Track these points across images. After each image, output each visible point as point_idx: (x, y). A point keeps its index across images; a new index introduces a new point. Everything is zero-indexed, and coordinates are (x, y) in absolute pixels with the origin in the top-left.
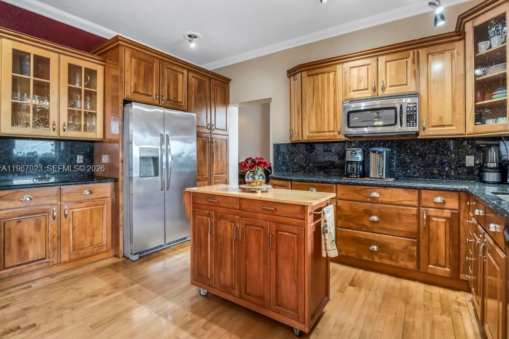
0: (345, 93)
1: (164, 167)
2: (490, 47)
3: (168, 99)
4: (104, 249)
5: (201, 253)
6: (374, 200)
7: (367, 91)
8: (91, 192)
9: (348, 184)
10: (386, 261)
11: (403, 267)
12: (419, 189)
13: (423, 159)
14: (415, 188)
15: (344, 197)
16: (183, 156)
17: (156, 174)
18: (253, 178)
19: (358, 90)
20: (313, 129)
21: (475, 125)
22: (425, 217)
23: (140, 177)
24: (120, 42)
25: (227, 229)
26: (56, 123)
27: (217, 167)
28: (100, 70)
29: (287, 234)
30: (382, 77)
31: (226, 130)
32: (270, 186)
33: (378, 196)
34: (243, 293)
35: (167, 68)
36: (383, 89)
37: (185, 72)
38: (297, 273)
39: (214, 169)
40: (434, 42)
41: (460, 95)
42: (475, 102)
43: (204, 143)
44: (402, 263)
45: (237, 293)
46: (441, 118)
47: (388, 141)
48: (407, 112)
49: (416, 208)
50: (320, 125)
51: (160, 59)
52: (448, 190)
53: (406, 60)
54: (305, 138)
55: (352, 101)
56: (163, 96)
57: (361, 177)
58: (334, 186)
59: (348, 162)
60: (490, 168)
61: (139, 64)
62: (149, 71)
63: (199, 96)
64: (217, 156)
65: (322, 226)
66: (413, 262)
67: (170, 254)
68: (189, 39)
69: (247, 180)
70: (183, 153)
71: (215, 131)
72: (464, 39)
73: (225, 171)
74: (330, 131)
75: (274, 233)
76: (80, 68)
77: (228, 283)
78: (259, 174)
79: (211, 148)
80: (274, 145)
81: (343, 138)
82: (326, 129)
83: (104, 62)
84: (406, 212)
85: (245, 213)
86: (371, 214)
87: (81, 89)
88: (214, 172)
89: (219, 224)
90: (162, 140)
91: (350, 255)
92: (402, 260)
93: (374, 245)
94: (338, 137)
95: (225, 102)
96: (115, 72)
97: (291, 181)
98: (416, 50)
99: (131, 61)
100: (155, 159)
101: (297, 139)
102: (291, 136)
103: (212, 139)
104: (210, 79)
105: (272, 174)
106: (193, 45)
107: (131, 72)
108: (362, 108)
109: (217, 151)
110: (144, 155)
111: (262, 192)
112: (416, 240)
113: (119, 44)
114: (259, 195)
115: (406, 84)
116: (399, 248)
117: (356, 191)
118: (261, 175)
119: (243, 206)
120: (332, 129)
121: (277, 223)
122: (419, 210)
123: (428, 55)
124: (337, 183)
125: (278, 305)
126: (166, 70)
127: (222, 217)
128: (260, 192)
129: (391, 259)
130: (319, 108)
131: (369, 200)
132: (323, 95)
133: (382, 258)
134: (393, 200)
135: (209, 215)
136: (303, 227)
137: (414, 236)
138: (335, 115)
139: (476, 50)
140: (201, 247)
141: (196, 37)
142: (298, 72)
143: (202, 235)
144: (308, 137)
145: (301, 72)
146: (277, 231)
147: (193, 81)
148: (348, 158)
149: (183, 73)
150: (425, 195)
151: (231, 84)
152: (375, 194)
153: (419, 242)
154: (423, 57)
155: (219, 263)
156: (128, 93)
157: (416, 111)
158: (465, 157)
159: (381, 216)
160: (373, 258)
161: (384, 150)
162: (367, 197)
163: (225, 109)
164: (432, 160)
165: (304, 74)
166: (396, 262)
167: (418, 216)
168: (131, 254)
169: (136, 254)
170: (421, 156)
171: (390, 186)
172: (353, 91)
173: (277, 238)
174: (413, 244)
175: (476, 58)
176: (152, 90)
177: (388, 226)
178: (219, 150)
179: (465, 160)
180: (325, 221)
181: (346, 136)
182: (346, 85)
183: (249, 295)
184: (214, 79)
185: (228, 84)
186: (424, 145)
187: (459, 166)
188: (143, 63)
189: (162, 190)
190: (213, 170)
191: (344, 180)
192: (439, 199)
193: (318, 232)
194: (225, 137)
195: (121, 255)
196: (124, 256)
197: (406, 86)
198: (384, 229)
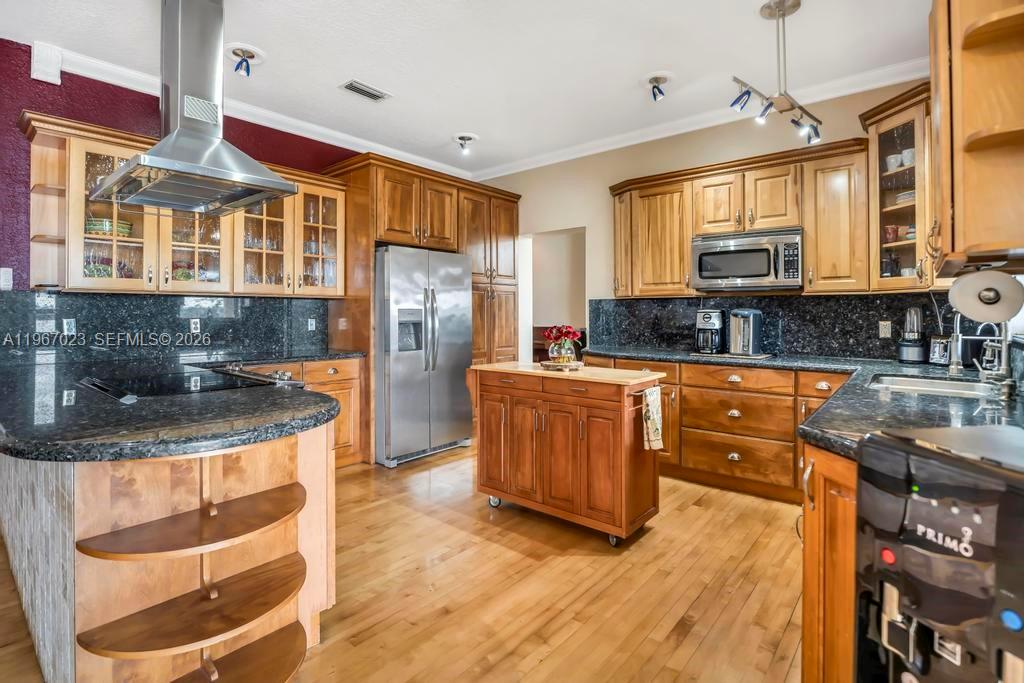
0: (696, 225)
1: (430, 336)
2: (902, 165)
3: (432, 236)
4: (352, 450)
5: (491, 449)
6: (734, 387)
7: (727, 223)
8: (336, 371)
9: (697, 362)
10: (751, 476)
11: (775, 483)
12: (797, 371)
13: (817, 326)
14: (791, 369)
15: (692, 382)
16: (454, 319)
17: (419, 347)
18: (559, 353)
19: (715, 222)
20: (649, 278)
21: (881, 277)
22: (803, 411)
23: (400, 350)
24: (372, 161)
25: (527, 418)
26: (291, 276)
27: (500, 336)
28: (340, 197)
29: (601, 420)
30: (750, 204)
31: (514, 276)
32: (581, 363)
33: (739, 380)
34: (547, 498)
35: (430, 189)
36: (752, 221)
37: (455, 192)
38: (612, 468)
39: (497, 339)
40: (824, 153)
41: (861, 231)
42: (881, 244)
43: (482, 298)
44: (772, 478)
45: (539, 497)
46: (834, 266)
47: (765, 297)
48: (785, 256)
49: (792, 398)
50: (659, 273)
51: (421, 177)
52: (835, 372)
53: (784, 178)
54: (637, 293)
55: (706, 237)
56: (424, 232)
57: (718, 352)
58: (677, 365)
59: (699, 330)
60: (910, 341)
61: (394, 189)
62: (407, 196)
63: (474, 226)
64: (500, 319)
65: (644, 412)
66: (788, 475)
67: (438, 462)
68: (461, 141)
69: (550, 355)
70: (453, 316)
71: (498, 280)
72: (866, 149)
73: (513, 342)
74: (674, 283)
75: (585, 420)
76: (317, 197)
77: (528, 484)
78: (566, 347)
79: (492, 305)
80: (590, 301)
81: (693, 293)
82: (668, 281)
83: (344, 185)
84: (778, 403)
85: (548, 395)
86: (730, 408)
87: (318, 228)
88: (496, 344)
89: (516, 412)
90: (426, 296)
91: (701, 467)
92: (773, 473)
93: (734, 452)
94: (686, 292)
95: (513, 231)
96: (360, 199)
97: (615, 357)
98: (798, 164)
99: (384, 185)
100: (417, 326)
101: (624, 294)
102: (616, 289)
103: (493, 292)
104: (490, 197)
105: (587, 348)
106: (466, 152)
107: (384, 202)
108: (732, 249)
109: (500, 310)
110: (404, 319)
111: (570, 370)
112: (791, 444)
113: (370, 164)
114: (566, 374)
115: (785, 215)
116: (769, 457)
117: (708, 373)
118: (569, 349)
119: (547, 388)
120: (677, 280)
121: (589, 407)
122: (795, 400)
123: (816, 171)
124: (681, 362)
125: (591, 508)
126: (429, 192)
127: (518, 403)
128: (567, 370)
129: (757, 472)
130: (658, 245)
131: (727, 386)
132: (664, 227)
133: (745, 471)
134: (760, 386)
135: (502, 401)
136: (619, 411)
137: (789, 439)
138: (681, 259)
139: (883, 167)
140: (491, 442)
141: (470, 139)
142: (626, 191)
143: (494, 427)
144: (641, 291)
145: (630, 190)
146: (588, 417)
147: (466, 205)
148: (700, 325)
149: (451, 195)
150: (803, 378)
151: (522, 204)
152: (735, 378)
153: (795, 447)
154: (808, 175)
155: (516, 462)
156: (381, 232)
157: (797, 255)
158: (877, 322)
159: (745, 409)
160: (733, 472)
161: (750, 313)
162: (722, 381)
163: (512, 242)
164: (829, 329)
165: (635, 194)
166: (766, 475)
167: (795, 409)
168: (388, 458)
169: (393, 459)
170: (813, 321)
171: (755, 366)
172: (709, 222)
173: (588, 425)
174: (788, 449)
175: (882, 179)
176: (411, 225)
177: (753, 424)
178: (503, 309)
179: (878, 328)
180: (648, 405)
181: (697, 290)
182: (697, 213)
183: (554, 498)
184: (495, 197)
185: (516, 202)
186: (818, 304)
187: (869, 338)
188: (399, 186)
189: (426, 370)
190: (494, 341)
191: (694, 356)
192: (823, 385)
193: (639, 419)
194: (512, 289)
195: (373, 461)
196: (376, 463)
197: (784, 218)
198: (748, 428)
